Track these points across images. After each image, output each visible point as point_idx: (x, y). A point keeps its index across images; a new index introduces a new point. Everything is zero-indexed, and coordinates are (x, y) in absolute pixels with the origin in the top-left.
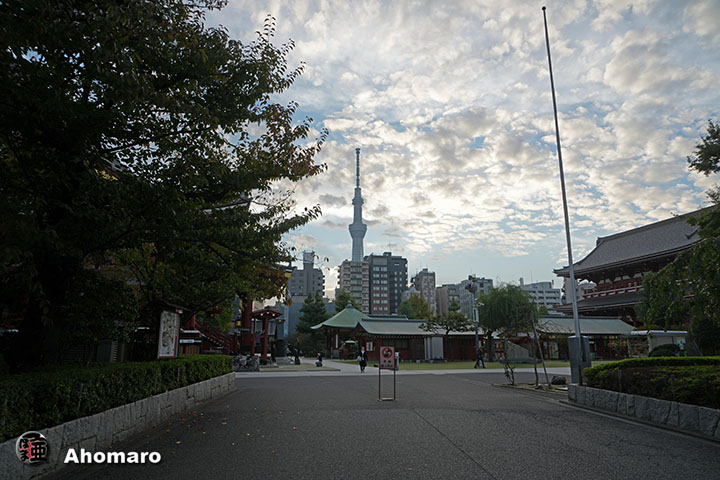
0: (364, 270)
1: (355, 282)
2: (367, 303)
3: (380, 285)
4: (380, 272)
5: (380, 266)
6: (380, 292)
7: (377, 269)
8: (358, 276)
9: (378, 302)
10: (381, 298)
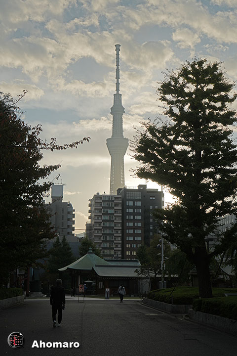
0: (116, 205)
1: (107, 218)
2: (119, 240)
3: (134, 221)
4: (134, 207)
5: (134, 201)
6: (134, 228)
7: (131, 204)
8: (110, 211)
9: (131, 239)
10: (134, 235)
